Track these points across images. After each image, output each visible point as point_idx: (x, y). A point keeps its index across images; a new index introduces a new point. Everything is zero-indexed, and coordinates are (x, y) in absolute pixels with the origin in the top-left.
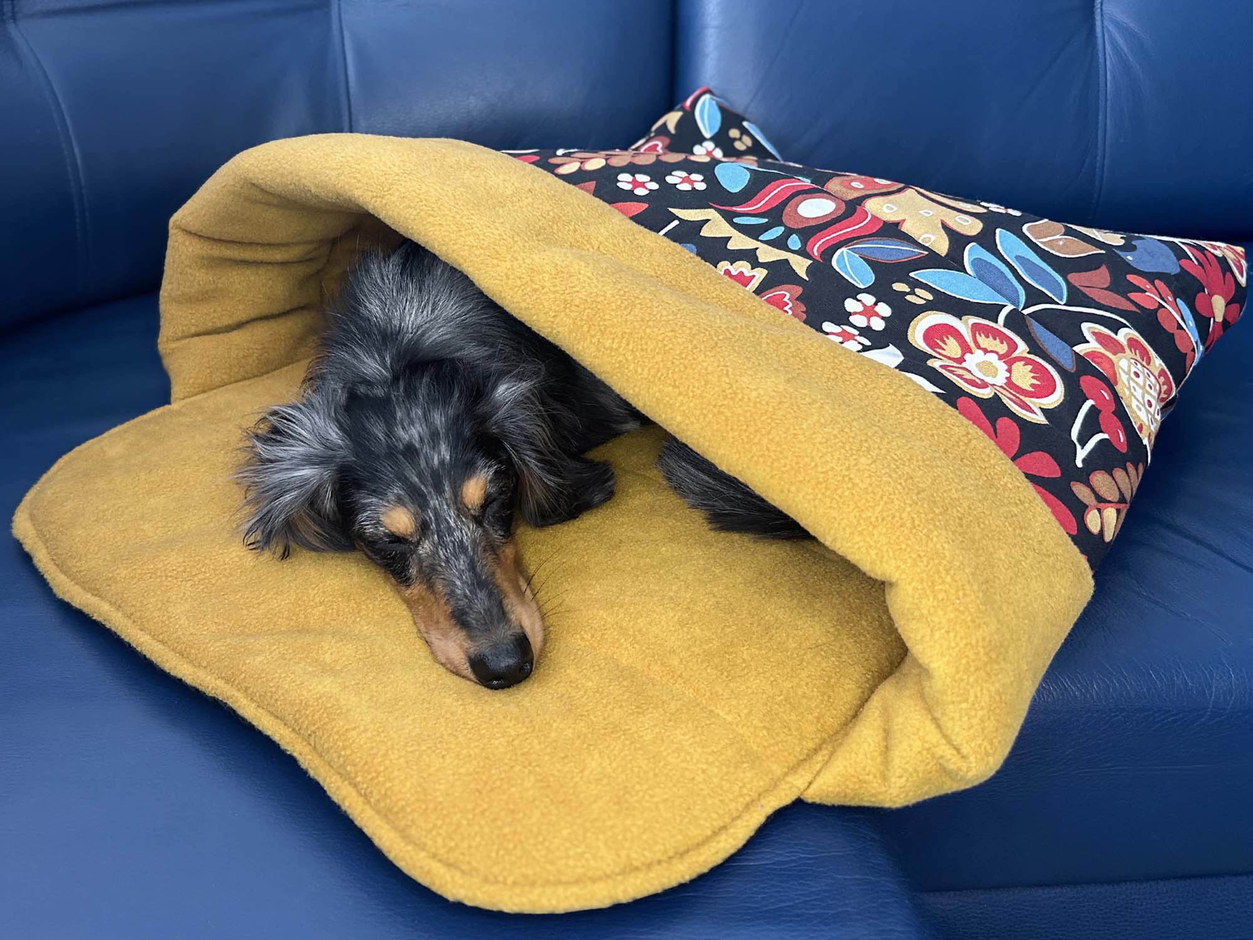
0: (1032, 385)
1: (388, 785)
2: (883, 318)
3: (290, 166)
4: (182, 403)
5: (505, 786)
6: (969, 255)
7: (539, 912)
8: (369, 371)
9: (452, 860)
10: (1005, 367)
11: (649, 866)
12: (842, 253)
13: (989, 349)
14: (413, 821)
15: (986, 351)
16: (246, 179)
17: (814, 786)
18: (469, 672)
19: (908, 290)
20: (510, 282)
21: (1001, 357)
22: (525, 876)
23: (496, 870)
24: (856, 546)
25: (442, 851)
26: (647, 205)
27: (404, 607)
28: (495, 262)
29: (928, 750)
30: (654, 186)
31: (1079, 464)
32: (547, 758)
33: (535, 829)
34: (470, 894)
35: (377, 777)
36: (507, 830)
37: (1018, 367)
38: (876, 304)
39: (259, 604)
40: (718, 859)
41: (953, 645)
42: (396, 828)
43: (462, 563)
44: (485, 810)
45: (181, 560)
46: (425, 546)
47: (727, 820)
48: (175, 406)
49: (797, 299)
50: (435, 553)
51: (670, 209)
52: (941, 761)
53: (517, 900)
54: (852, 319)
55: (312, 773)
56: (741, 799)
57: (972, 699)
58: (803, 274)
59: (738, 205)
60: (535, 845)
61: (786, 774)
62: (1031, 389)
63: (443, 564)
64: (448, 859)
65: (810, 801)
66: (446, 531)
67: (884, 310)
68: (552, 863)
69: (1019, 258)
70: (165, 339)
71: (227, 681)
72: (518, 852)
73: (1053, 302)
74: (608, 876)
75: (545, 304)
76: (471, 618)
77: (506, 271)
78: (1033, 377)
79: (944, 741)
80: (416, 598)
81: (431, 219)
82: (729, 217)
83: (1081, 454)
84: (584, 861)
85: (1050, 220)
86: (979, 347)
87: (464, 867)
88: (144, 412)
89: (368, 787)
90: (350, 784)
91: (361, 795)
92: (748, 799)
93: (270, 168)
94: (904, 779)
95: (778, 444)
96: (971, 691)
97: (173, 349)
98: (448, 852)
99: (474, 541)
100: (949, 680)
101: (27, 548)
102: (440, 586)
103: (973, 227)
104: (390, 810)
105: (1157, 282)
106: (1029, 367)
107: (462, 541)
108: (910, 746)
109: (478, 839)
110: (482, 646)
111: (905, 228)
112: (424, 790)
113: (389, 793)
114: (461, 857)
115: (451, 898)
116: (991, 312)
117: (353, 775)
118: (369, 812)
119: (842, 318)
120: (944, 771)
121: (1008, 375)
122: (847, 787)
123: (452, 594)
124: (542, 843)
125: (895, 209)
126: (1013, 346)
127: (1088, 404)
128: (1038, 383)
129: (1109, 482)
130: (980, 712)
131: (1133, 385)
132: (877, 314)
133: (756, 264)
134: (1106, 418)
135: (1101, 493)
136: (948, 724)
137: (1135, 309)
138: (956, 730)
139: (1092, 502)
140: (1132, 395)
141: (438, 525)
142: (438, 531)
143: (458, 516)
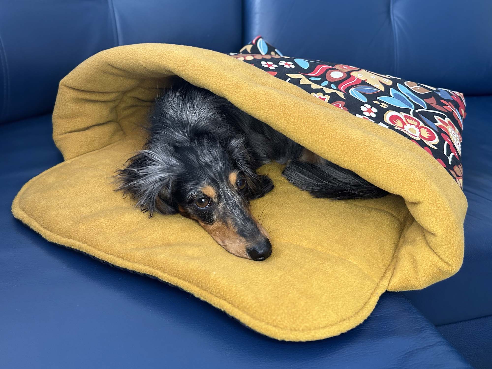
0: (428, 136)
1: (242, 297)
2: (375, 113)
3: (132, 55)
4: (71, 160)
5: (286, 294)
6: (392, 93)
7: (315, 339)
8: (178, 138)
9: (275, 324)
10: (418, 130)
11: (349, 318)
12: (352, 90)
13: (412, 124)
14: (256, 311)
15: (411, 124)
16: (106, 62)
17: (390, 285)
18: (247, 256)
19: (379, 103)
20: (247, 98)
21: (416, 127)
22: (306, 327)
23: (294, 326)
24: (405, 190)
25: (270, 322)
26: (277, 73)
28: (239, 90)
29: (434, 265)
30: (277, 66)
31: (450, 163)
33: (304, 308)
34: (287, 336)
35: (236, 295)
36: (293, 310)
37: (422, 129)
38: (371, 108)
40: (369, 314)
41: (445, 223)
42: (248, 314)
43: (237, 211)
44: (282, 303)
45: (107, 220)
46: (221, 205)
47: (367, 300)
48: (67, 162)
49: (344, 106)
50: (225, 208)
51: (286, 74)
52: (440, 268)
53: (306, 336)
54: (364, 113)
55: (202, 298)
56: (369, 291)
57: (452, 242)
58: (343, 97)
59: (309, 73)
60: (307, 314)
61: (379, 282)
62: (428, 138)
63: (230, 212)
64: (274, 324)
65: (390, 291)
66: (227, 199)
67: (374, 110)
68: (315, 320)
69: (407, 93)
70: (57, 134)
71: (150, 266)
72: (301, 318)
73: (423, 109)
74: (336, 324)
75: (263, 106)
76: (246, 233)
77: (244, 94)
78: (428, 133)
79: (440, 260)
80: (216, 228)
81: (208, 74)
82: (308, 77)
83: (450, 159)
84: (327, 318)
85: (410, 81)
86: (408, 123)
87: (282, 326)
88: (55, 165)
89: (233, 300)
90: (223, 299)
91: (230, 303)
92: (371, 292)
93: (120, 57)
94: (425, 277)
95: (369, 154)
96: (452, 240)
97: (61, 138)
98: (273, 321)
99: (240, 202)
100: (444, 236)
102: (230, 222)
103: (390, 83)
104: (245, 307)
105: (449, 102)
106: (426, 130)
107: (235, 202)
108: (426, 264)
109: (284, 315)
110: (251, 245)
111: (367, 82)
112: (257, 298)
113: (243, 300)
114: (279, 322)
115: (279, 339)
116: (407, 111)
117: (224, 296)
118: (236, 310)
119: (361, 113)
120: (442, 272)
121: (419, 133)
122: (404, 283)
123: (236, 224)
124: (309, 313)
125: (362, 76)
126: (419, 124)
127: (446, 143)
128: (430, 135)
129: (459, 170)
130: (455, 247)
131: (454, 137)
132: (372, 112)
133: (325, 94)
134: (452, 148)
135: (457, 173)
136: (442, 254)
137: (446, 111)
138: (446, 255)
139: (455, 176)
140: (454, 140)
141: (225, 196)
142: (225, 198)
143: (231, 192)
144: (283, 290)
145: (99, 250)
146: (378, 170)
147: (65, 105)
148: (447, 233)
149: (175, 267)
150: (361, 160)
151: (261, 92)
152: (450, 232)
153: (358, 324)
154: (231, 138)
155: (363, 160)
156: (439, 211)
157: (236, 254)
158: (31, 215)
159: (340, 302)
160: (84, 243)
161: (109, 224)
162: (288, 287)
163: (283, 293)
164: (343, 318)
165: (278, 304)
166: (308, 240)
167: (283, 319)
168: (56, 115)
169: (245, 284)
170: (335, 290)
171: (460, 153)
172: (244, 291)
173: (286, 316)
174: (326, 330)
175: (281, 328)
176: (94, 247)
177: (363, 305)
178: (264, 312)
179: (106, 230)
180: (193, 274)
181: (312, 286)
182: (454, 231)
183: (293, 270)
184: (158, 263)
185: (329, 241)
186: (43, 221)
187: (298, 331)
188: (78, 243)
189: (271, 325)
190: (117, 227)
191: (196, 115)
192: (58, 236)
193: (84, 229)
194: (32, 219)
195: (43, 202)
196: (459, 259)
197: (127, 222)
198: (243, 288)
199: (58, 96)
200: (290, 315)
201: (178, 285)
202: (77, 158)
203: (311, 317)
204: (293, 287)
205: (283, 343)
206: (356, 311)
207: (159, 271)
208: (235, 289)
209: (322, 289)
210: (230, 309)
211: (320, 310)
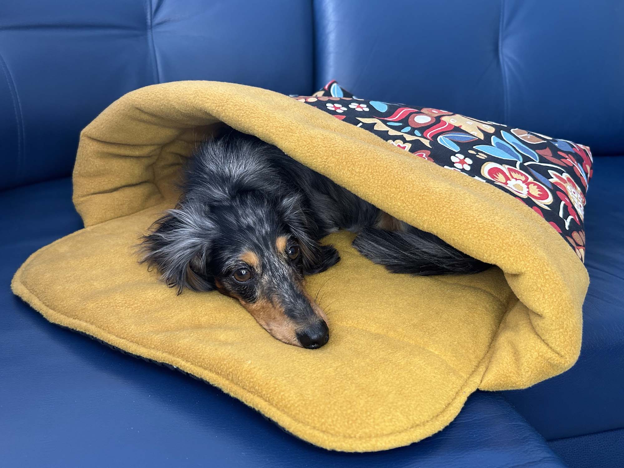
0: (539, 194)
1: (282, 393)
2: (469, 165)
5: (341, 390)
6: (494, 141)
7: (376, 450)
8: (216, 196)
9: (324, 429)
10: (526, 186)
11: (424, 424)
12: (441, 138)
13: (518, 178)
14: (299, 411)
15: (516, 179)
16: (133, 105)
17: (484, 382)
18: (296, 342)
19: (475, 153)
20: (300, 143)
21: (524, 182)
22: (366, 433)
23: (349, 431)
25: (317, 425)
26: (345, 117)
27: (249, 314)
28: (290, 134)
29: (542, 356)
30: (346, 109)
31: (567, 229)
32: (357, 376)
33: (364, 409)
34: (339, 444)
35: (275, 390)
36: (349, 411)
37: (531, 186)
38: (464, 158)
39: (172, 317)
40: (451, 419)
41: (555, 300)
42: (289, 416)
43: (286, 286)
44: (335, 402)
45: (123, 297)
46: (265, 278)
47: (451, 401)
48: (87, 229)
49: (429, 156)
50: (270, 282)
51: (357, 118)
52: (549, 361)
53: (365, 445)
54: (455, 165)
55: (232, 395)
56: (454, 390)
57: (565, 326)
58: (429, 146)
59: (387, 117)
60: (367, 417)
61: (469, 378)
62: (538, 196)
63: (276, 287)
64: (322, 428)
65: (484, 390)
66: (274, 270)
67: (469, 161)
68: (378, 425)
69: (513, 143)
70: (77, 197)
71: (170, 353)
72: (359, 421)
73: (534, 161)
74: (406, 430)
75: (321, 153)
76: (296, 313)
77: (297, 138)
78: (539, 191)
79: (550, 350)
80: (259, 308)
82: (385, 122)
83: (567, 223)
84: (393, 423)
85: (519, 129)
86: (513, 178)
87: (332, 432)
88: (72, 232)
89: (270, 396)
90: (258, 396)
91: (266, 401)
92: (457, 390)
94: (530, 373)
96: (565, 323)
97: (82, 201)
98: (322, 425)
99: (290, 275)
100: (554, 318)
101: (25, 299)
102: (276, 299)
103: (491, 130)
104: (286, 406)
105: (569, 155)
106: (536, 187)
107: (284, 275)
108: (531, 355)
109: (336, 417)
110: (301, 328)
111: (463, 128)
112: (302, 395)
113: (283, 397)
114: (329, 427)
115: (328, 448)
116: (513, 163)
117: (260, 391)
118: (274, 409)
119: (452, 165)
120: (552, 365)
121: (527, 190)
122: (501, 380)
123: (283, 302)
124: (370, 416)
125: (456, 121)
126: (527, 178)
127: (563, 203)
128: (541, 193)
129: (579, 237)
130: (569, 333)
131: (574, 197)
132: (466, 163)
133: (405, 141)
134: (570, 209)
135: (577, 241)
136: (552, 341)
137: (565, 165)
138: (557, 343)
139: (574, 245)
140: (574, 201)
141: (270, 266)
142: (271, 270)
143: (279, 261)
144: (338, 385)
145: (109, 333)
146: (466, 232)
147: (86, 160)
148: (558, 314)
149: (201, 354)
150: (445, 219)
151: (319, 136)
152: (563, 312)
153: (436, 432)
154: (283, 197)
155: (448, 220)
156: (547, 285)
157: (283, 340)
158: (32, 291)
159: (414, 402)
160: (92, 324)
161: (124, 302)
162: (345, 381)
163: (337, 389)
164: (415, 423)
165: (330, 403)
166: (377, 324)
167: (335, 423)
168: (77, 172)
169: (288, 377)
170: (407, 386)
171: (582, 217)
172: (285, 386)
173: (339, 418)
174: (392, 438)
175: (332, 435)
176: (103, 329)
177: (445, 407)
178: (310, 412)
179: (121, 308)
180: (222, 363)
181: (377, 381)
182: (567, 311)
183: (354, 361)
184: (179, 349)
185: (405, 326)
186: (45, 298)
187: (354, 439)
188: (84, 324)
189: (318, 430)
190: (136, 305)
191: (241, 168)
192: (62, 316)
193: (94, 307)
194: (33, 295)
195: (48, 275)
196: (575, 348)
197: (148, 300)
198: (284, 381)
199: (79, 150)
200: (344, 417)
201: (203, 377)
202: (100, 225)
203: (372, 420)
204: (351, 382)
205: (333, 453)
206: (435, 415)
207: (180, 360)
208: (273, 382)
209: (390, 385)
210: (266, 408)
211: (384, 411)
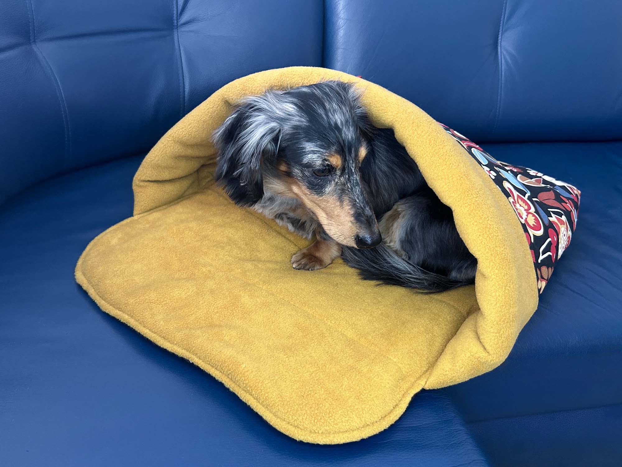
4: (138, 216)
11: (373, 424)
14: (278, 409)
17: (428, 383)
25: (291, 421)
34: (305, 438)
40: (397, 417)
42: (271, 412)
43: (357, 191)
44: (307, 404)
47: (397, 402)
48: (135, 218)
56: (401, 393)
60: (329, 417)
61: (416, 381)
63: (349, 190)
64: (294, 424)
65: (427, 388)
71: (187, 351)
72: (323, 421)
74: (358, 429)
84: (348, 423)
87: (302, 427)
89: (258, 396)
91: (255, 399)
92: (403, 392)
98: (294, 421)
101: (84, 288)
104: (268, 405)
112: (281, 396)
113: (267, 398)
114: (299, 423)
115: (297, 440)
117: (250, 391)
123: (354, 205)
124: (331, 416)
144: (311, 389)
145: (144, 327)
153: (383, 430)
158: (90, 282)
159: (368, 406)
160: (132, 317)
161: (157, 299)
164: (366, 423)
167: (304, 420)
169: (273, 380)
170: (365, 392)
172: (269, 388)
173: (308, 417)
174: (347, 434)
175: (301, 429)
176: (140, 323)
177: (392, 408)
178: (286, 411)
179: (154, 304)
180: (224, 365)
181: (342, 386)
183: (327, 366)
187: (317, 434)
189: (291, 425)
190: (165, 302)
192: (111, 307)
193: (134, 303)
195: (101, 269)
197: (175, 298)
198: (270, 384)
201: (210, 373)
205: (301, 442)
206: (383, 416)
207: (194, 357)
208: (261, 384)
209: (352, 390)
210: (254, 405)
